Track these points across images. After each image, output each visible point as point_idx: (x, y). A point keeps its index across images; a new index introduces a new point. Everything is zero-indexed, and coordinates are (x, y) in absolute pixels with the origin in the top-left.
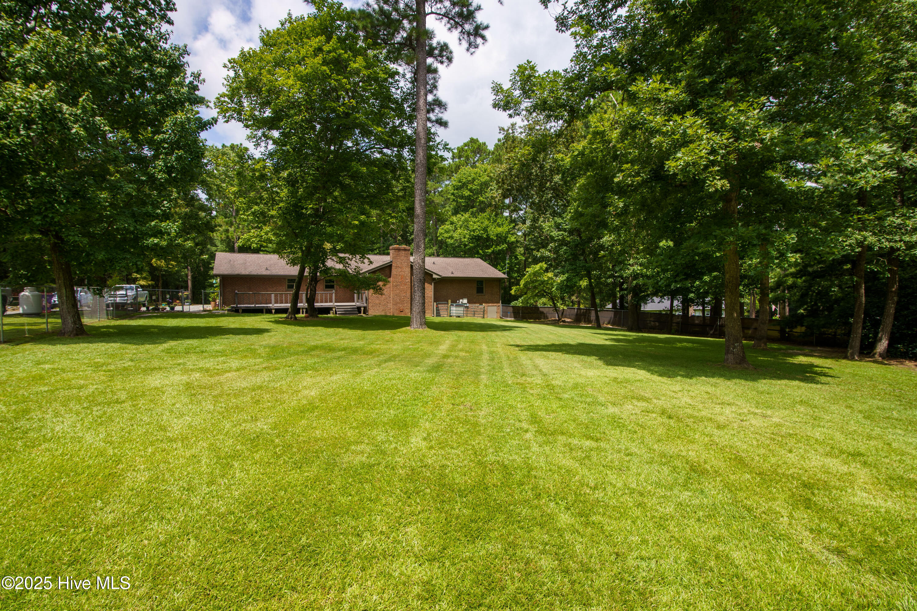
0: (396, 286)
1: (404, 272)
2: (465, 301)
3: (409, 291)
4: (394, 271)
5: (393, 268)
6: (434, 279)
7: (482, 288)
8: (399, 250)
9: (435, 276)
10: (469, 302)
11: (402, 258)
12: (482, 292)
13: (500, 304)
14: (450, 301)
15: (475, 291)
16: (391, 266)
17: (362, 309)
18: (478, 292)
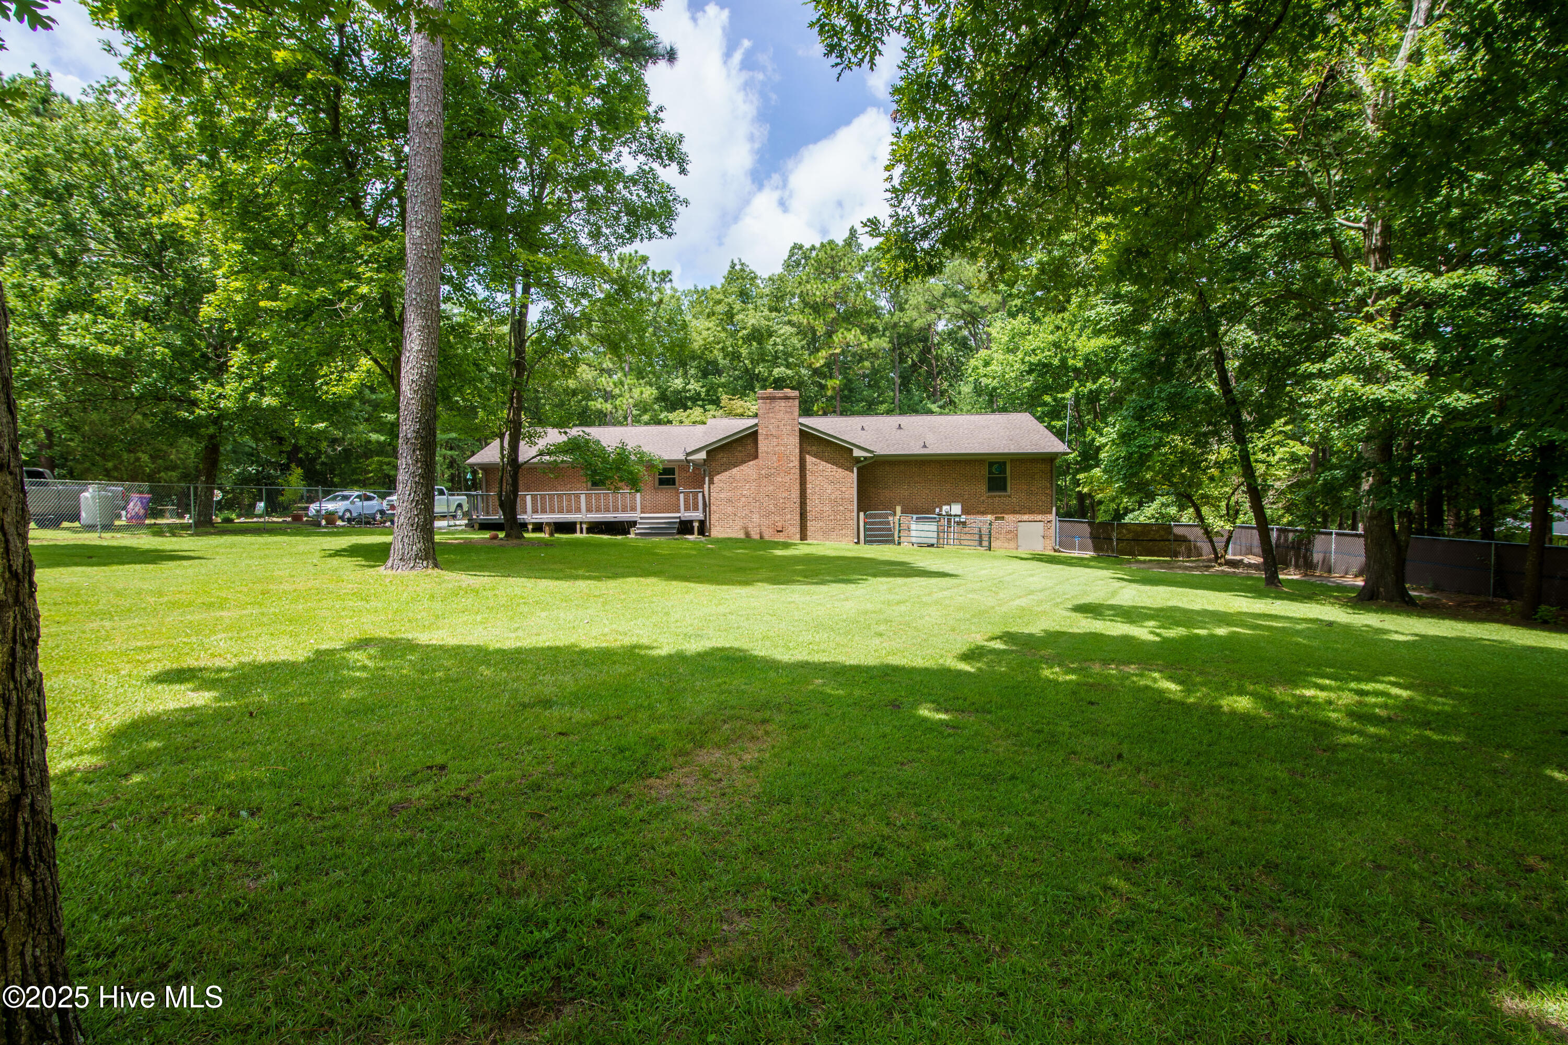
0: (767, 476)
1: (786, 445)
2: (956, 509)
3: (797, 486)
4: (763, 445)
5: (760, 438)
6: (857, 460)
7: (1005, 479)
8: (772, 398)
9: (857, 453)
10: (965, 511)
11: (781, 415)
12: (1004, 488)
13: (1052, 517)
14: (898, 509)
15: (983, 488)
16: (756, 432)
17: (696, 525)
18: (990, 489)
